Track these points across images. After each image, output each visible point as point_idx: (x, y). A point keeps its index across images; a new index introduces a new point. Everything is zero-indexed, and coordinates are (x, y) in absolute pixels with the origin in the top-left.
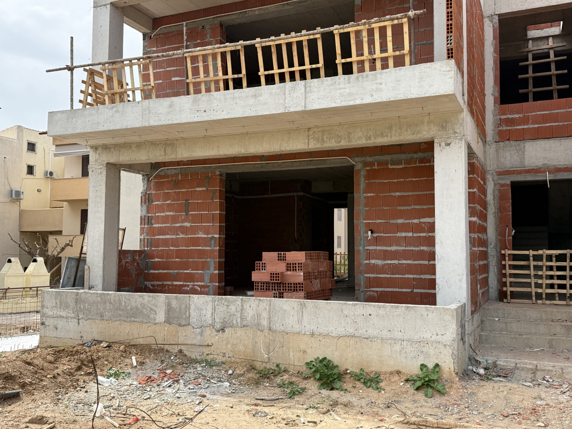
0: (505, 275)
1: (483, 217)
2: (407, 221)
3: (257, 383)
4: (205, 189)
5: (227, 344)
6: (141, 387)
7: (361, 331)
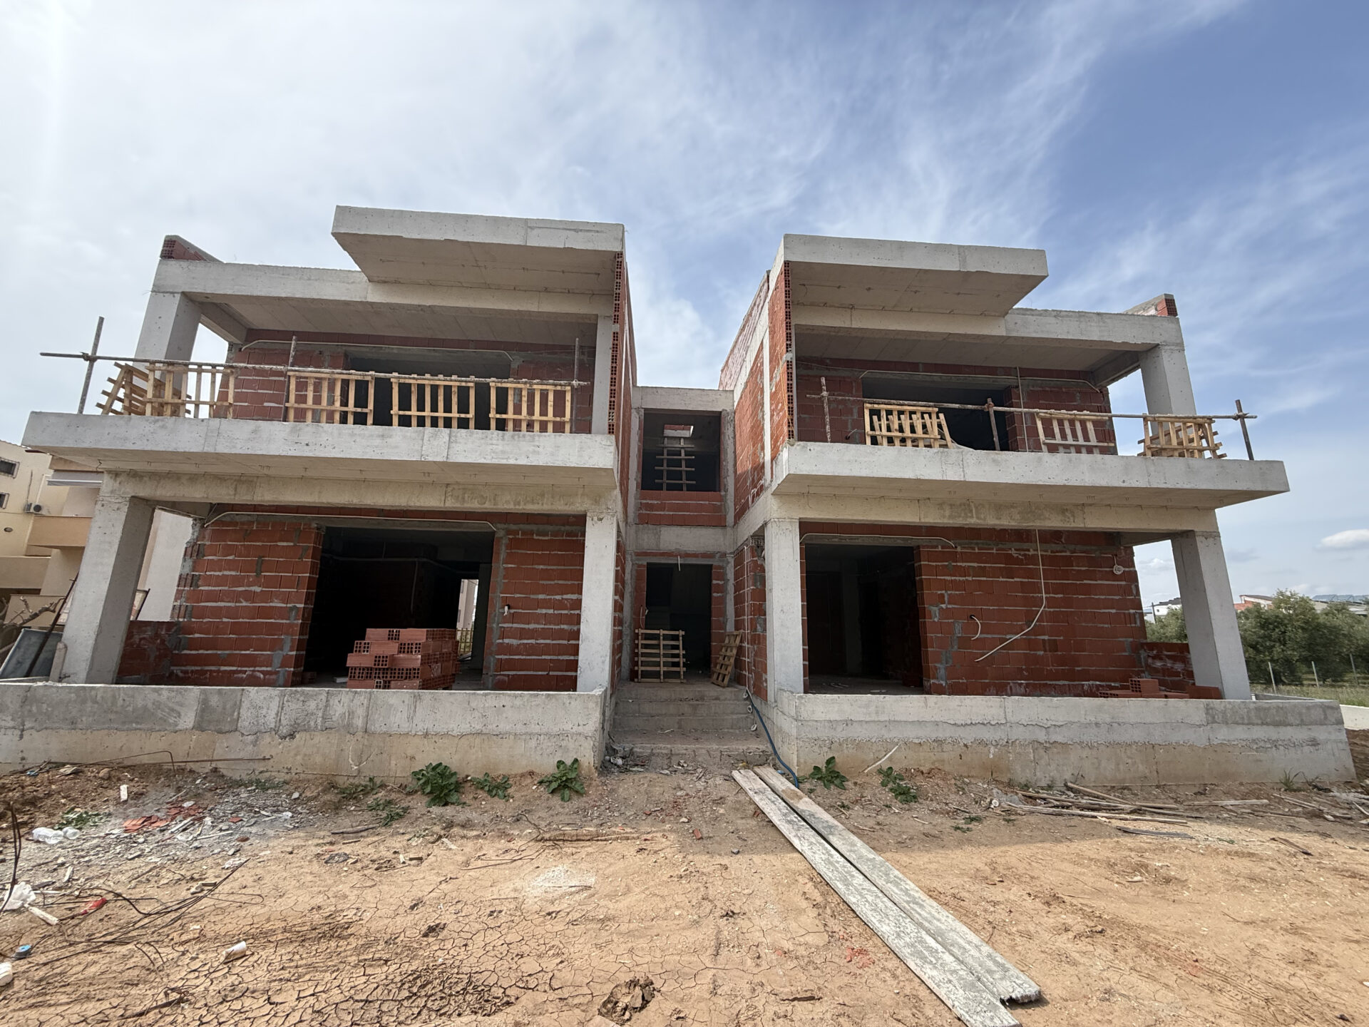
0: (637, 655)
2: (548, 597)
3: (337, 808)
4: (292, 544)
5: (296, 755)
6: (126, 837)
7: (490, 727)
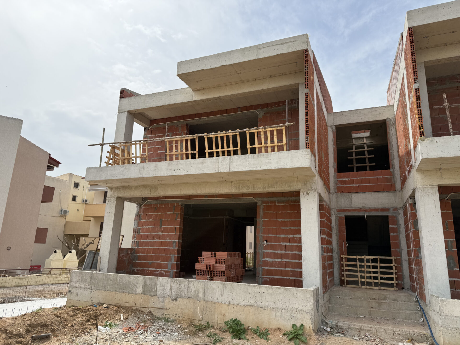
0: (343, 270)
1: (330, 235)
2: (286, 236)
3: (195, 334)
4: (172, 213)
5: (178, 308)
6: (124, 334)
7: (258, 303)
